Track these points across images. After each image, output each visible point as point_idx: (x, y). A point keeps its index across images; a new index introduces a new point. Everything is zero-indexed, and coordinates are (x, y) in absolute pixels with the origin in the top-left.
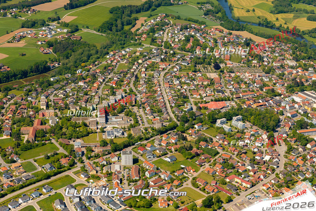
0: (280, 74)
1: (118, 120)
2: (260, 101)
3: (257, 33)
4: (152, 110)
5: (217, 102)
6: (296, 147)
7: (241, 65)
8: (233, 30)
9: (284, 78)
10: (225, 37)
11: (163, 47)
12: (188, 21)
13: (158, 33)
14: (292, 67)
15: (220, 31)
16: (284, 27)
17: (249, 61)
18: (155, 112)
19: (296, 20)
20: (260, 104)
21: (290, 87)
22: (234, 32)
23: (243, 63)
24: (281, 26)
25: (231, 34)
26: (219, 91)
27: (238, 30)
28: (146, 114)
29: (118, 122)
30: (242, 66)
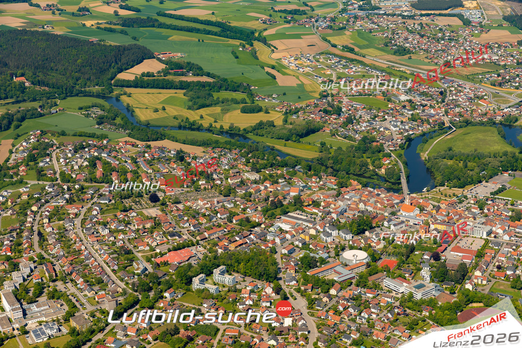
0: (245, 194)
1: (42, 308)
2: (237, 239)
3: (185, 141)
4: (88, 282)
5: (179, 252)
6: (317, 296)
7: (185, 189)
8: (149, 141)
9: (252, 199)
10: (145, 152)
11: (59, 181)
12: (79, 136)
13: (42, 161)
14: (256, 182)
15: (133, 145)
16: (215, 127)
17: (194, 182)
18: (94, 285)
19: (228, 115)
20: (239, 243)
21: (267, 211)
22: (153, 144)
23: (187, 187)
24: (211, 125)
25: (149, 147)
26: (172, 235)
27: (156, 140)
28: (81, 290)
29: (44, 312)
30: (188, 192)
